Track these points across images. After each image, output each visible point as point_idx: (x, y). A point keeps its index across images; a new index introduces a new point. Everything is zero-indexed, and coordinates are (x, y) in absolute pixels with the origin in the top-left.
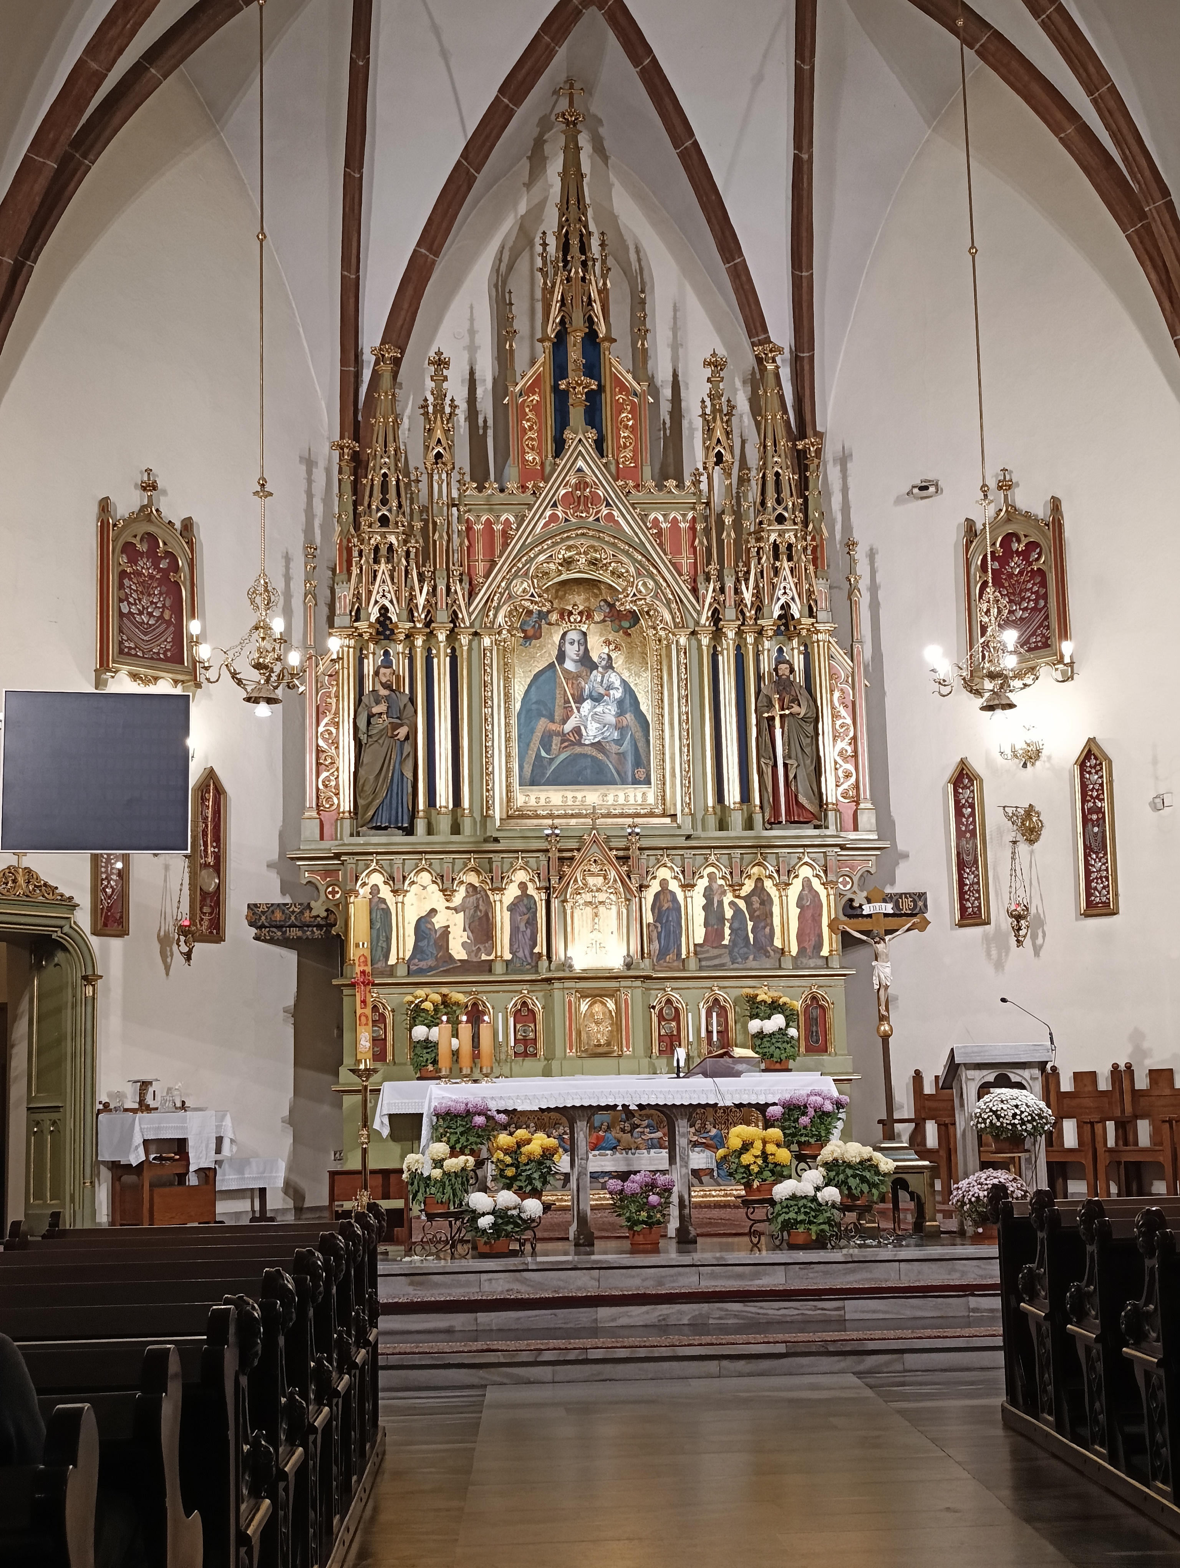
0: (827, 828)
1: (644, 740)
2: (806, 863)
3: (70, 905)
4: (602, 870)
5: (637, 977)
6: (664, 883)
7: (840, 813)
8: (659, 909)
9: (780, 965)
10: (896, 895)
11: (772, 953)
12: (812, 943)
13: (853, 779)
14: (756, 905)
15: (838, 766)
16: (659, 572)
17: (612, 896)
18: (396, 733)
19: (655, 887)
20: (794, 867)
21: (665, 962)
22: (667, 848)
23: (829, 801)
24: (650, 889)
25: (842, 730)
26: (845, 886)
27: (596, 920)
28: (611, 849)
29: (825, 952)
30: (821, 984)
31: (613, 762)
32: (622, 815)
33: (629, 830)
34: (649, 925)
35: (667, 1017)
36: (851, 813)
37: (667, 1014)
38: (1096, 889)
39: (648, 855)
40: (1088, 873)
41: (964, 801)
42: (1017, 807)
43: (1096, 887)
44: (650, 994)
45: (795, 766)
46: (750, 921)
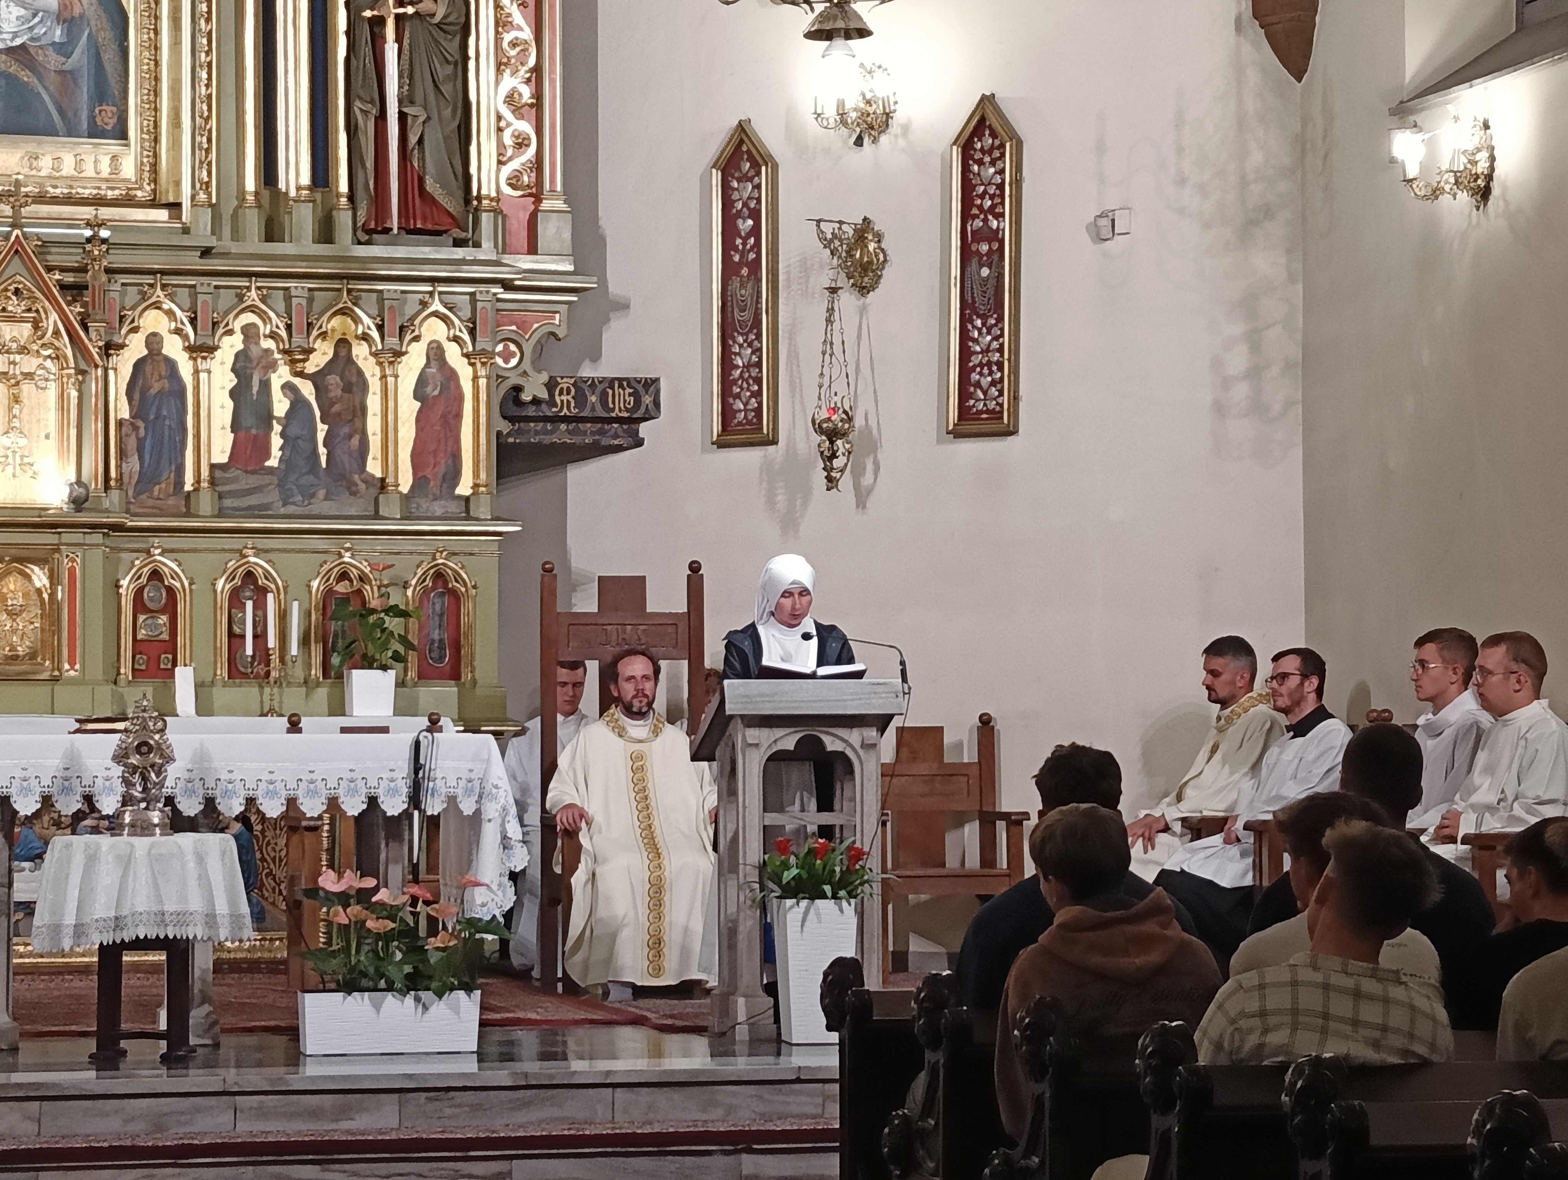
0: (477, 245)
1: (115, 47)
2: (436, 314)
4: (29, 310)
5: (94, 526)
6: (154, 341)
7: (504, 217)
8: (143, 393)
9: (377, 511)
10: (602, 380)
11: (362, 486)
12: (441, 469)
13: (532, 151)
14: (336, 392)
15: (503, 124)
17: (49, 363)
19: (135, 348)
20: (412, 319)
21: (151, 497)
22: (163, 272)
23: (484, 192)
24: (126, 353)
25: (513, 53)
26: (506, 361)
27: (16, 411)
28: (49, 269)
29: (464, 488)
30: (456, 549)
31: (51, 88)
32: (69, 200)
33: (88, 233)
34: (120, 423)
35: (150, 605)
36: (525, 217)
37: (151, 599)
38: (978, 385)
39: (123, 284)
40: (965, 354)
41: (739, 205)
42: (841, 223)
43: (979, 382)
44: (119, 560)
45: (422, 119)
46: (323, 422)
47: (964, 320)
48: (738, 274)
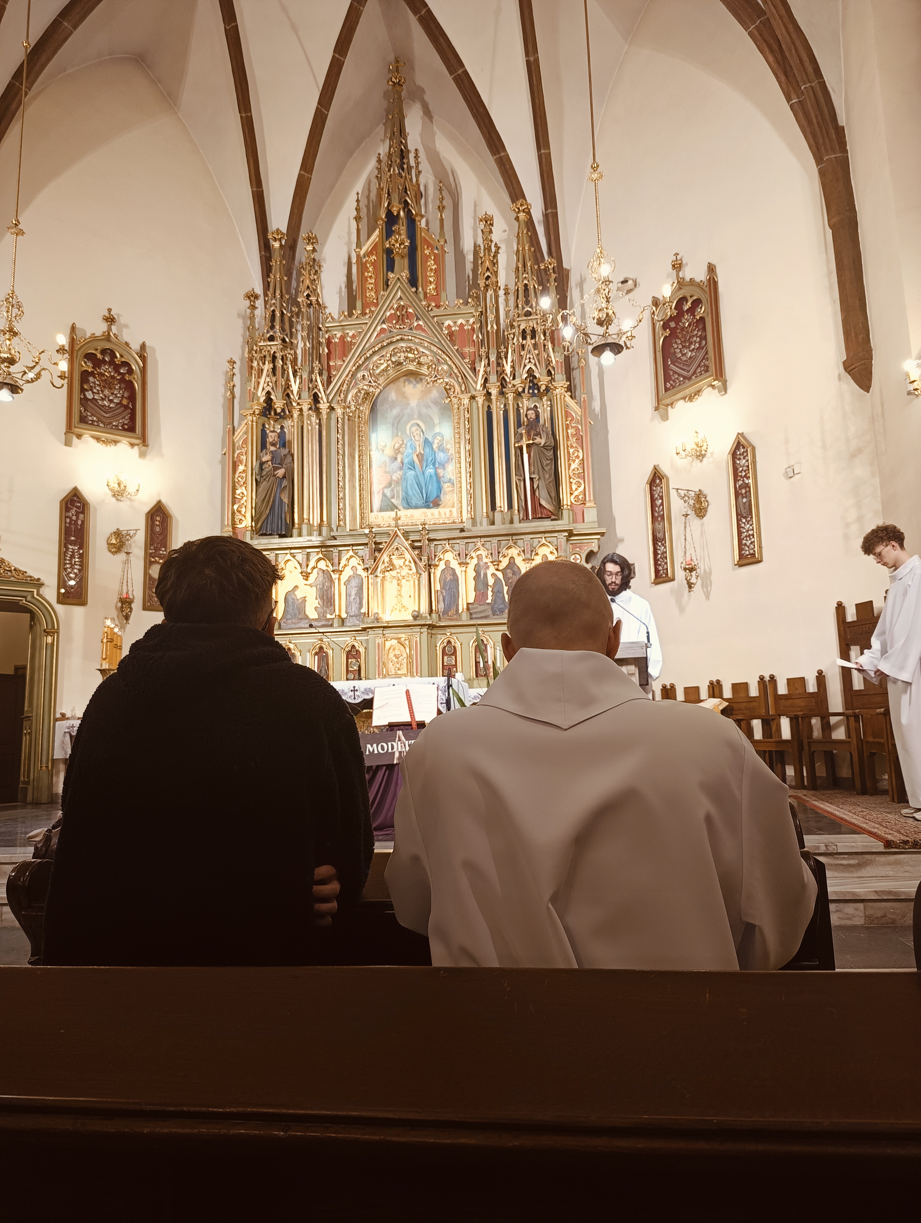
2: (544, 545)
3: (38, 584)
4: (401, 554)
6: (447, 563)
7: (576, 513)
8: (444, 581)
13: (582, 488)
14: (509, 575)
16: (451, 359)
18: (276, 473)
19: (442, 566)
20: (535, 547)
21: (448, 616)
22: (449, 539)
23: (565, 503)
24: (439, 568)
25: (574, 456)
27: (399, 588)
28: (408, 541)
33: (421, 527)
34: (437, 591)
36: (580, 511)
38: (745, 544)
39: (435, 545)
40: (740, 533)
41: (656, 496)
42: (688, 490)
43: (746, 543)
44: (437, 637)
45: (537, 479)
46: (506, 586)
47: (738, 521)
48: (658, 521)
